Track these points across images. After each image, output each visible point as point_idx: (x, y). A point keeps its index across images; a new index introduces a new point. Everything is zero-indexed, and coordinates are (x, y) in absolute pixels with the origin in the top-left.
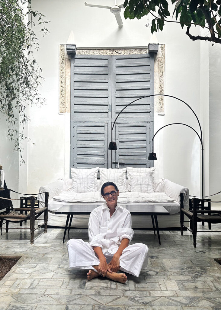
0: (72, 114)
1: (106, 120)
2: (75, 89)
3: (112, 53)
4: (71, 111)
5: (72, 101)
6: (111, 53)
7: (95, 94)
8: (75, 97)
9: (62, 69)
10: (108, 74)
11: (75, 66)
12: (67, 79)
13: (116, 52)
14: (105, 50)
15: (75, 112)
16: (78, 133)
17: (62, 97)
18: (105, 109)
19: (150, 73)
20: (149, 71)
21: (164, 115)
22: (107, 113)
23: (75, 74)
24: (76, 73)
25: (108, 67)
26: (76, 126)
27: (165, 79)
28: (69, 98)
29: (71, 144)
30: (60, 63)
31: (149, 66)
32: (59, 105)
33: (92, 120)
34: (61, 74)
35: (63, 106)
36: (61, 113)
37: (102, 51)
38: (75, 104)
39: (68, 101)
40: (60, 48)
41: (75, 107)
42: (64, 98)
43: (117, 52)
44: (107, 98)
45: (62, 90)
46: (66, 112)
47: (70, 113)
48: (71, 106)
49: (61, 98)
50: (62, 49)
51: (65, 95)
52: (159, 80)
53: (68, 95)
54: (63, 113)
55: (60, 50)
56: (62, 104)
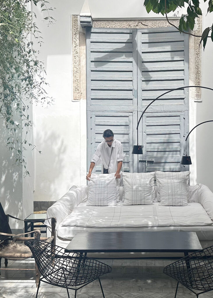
0: (88, 101)
1: (130, 109)
2: (91, 71)
3: (137, 25)
4: (88, 98)
5: (88, 86)
6: (135, 25)
7: (116, 76)
8: (92, 80)
10: (132, 52)
11: (91, 42)
12: (82, 58)
13: (141, 23)
14: (129, 22)
15: (92, 99)
16: (96, 125)
17: (76, 81)
18: (129, 95)
19: (183, 51)
20: (183, 47)
21: (201, 102)
22: (132, 99)
23: (91, 52)
24: (93, 50)
25: (132, 43)
26: (94, 117)
27: (202, 58)
28: (85, 81)
29: (87, 138)
30: (73, 38)
31: (183, 42)
32: (72, 89)
33: (113, 108)
34: (74, 52)
35: (78, 92)
36: (76, 99)
37: (125, 23)
38: (92, 90)
39: (84, 85)
40: (72, 19)
41: (92, 93)
42: (78, 81)
43: (143, 24)
44: (132, 82)
45: (76, 72)
46: (82, 99)
47: (85, 100)
48: (88, 91)
49: (74, 81)
50: (74, 20)
51: (80, 78)
52: (195, 59)
53: (84, 77)
54: (77, 101)
55: (72, 21)
56: (76, 89)
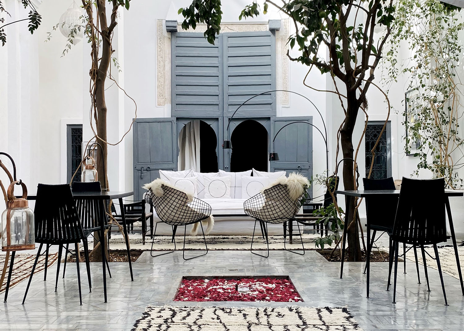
0: (173, 107)
1: (216, 114)
2: (177, 76)
3: (223, 30)
4: (173, 104)
5: (173, 91)
8: (177, 85)
9: (159, 50)
11: (177, 47)
12: (166, 63)
13: (228, 28)
15: (177, 104)
18: (215, 100)
19: (270, 55)
20: (270, 52)
21: (289, 107)
22: (218, 105)
24: (178, 55)
25: (218, 47)
28: (169, 87)
30: (157, 42)
31: (270, 47)
32: (157, 95)
33: (199, 114)
34: (159, 57)
35: (162, 97)
38: (177, 95)
39: (168, 90)
41: (177, 98)
42: (163, 86)
44: (217, 87)
45: (160, 77)
46: (166, 105)
48: (173, 96)
49: (159, 87)
51: (165, 83)
52: (282, 64)
53: (168, 82)
54: (161, 106)
55: (157, 25)
56: (161, 94)
